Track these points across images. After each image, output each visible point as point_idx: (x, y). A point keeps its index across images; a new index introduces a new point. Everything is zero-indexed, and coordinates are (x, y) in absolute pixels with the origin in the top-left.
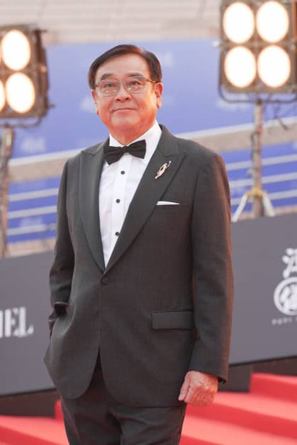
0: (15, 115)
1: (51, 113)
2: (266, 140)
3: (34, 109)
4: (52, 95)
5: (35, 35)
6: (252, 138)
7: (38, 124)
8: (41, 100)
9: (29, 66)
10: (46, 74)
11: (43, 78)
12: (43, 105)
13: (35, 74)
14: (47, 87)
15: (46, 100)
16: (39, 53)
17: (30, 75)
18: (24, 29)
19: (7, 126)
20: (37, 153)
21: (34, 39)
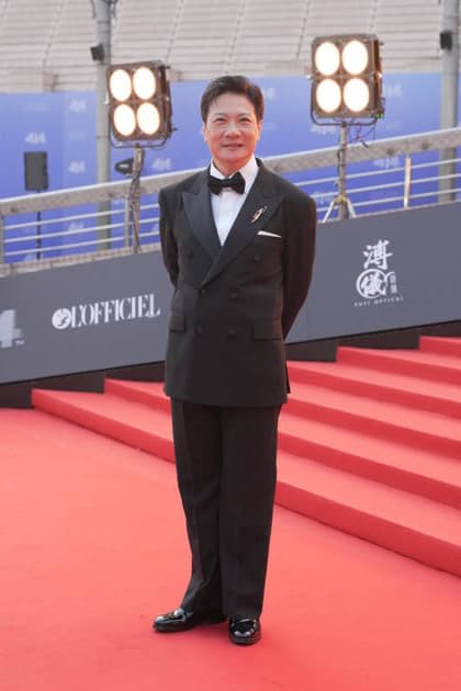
0: (145, 137)
1: (174, 134)
2: (350, 158)
3: (159, 131)
4: (174, 120)
5: (160, 71)
6: (338, 155)
7: (164, 143)
8: (166, 124)
9: (155, 96)
10: (170, 103)
11: (167, 106)
12: (167, 129)
13: (161, 103)
14: (170, 114)
15: (170, 125)
16: (163, 86)
17: (156, 104)
18: (150, 65)
19: (138, 146)
20: (165, 171)
21: (160, 74)
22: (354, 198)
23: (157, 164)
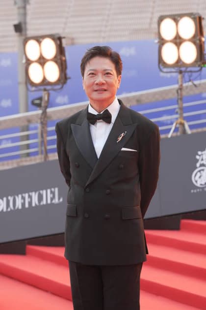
0: (49, 84)
1: (69, 81)
3: (59, 80)
4: (69, 72)
5: (58, 40)
7: (62, 87)
8: (63, 75)
9: (55, 57)
10: (65, 61)
11: (63, 62)
12: (64, 78)
13: (59, 61)
14: (66, 68)
15: (65, 75)
16: (61, 50)
17: (56, 62)
18: (52, 37)
19: (45, 90)
20: (65, 104)
21: (58, 42)
22: (188, 119)
23: (59, 99)
